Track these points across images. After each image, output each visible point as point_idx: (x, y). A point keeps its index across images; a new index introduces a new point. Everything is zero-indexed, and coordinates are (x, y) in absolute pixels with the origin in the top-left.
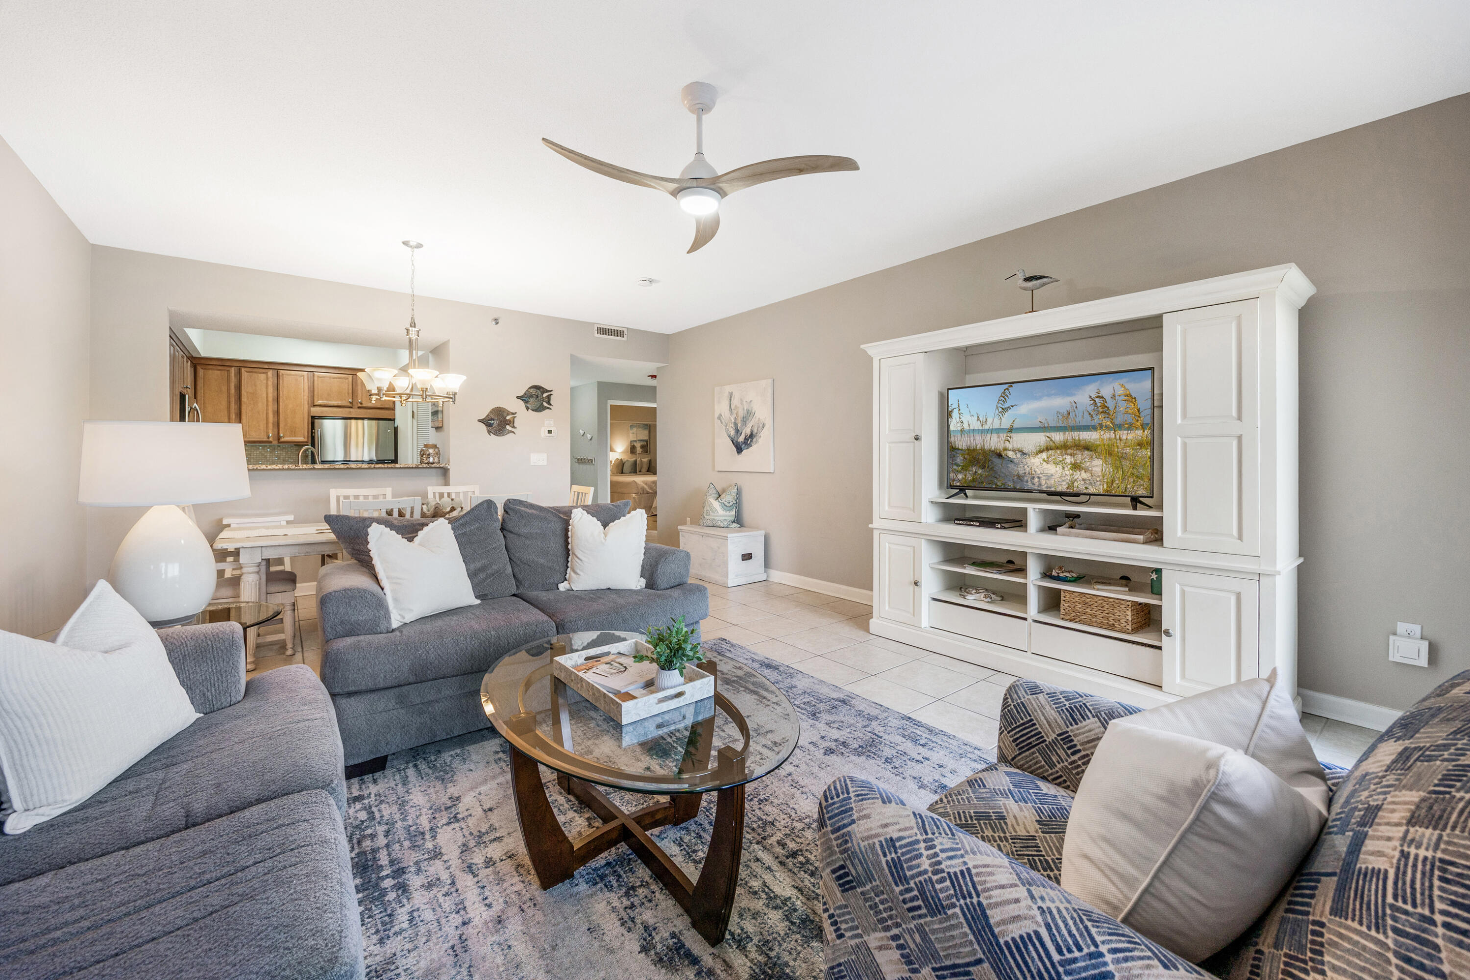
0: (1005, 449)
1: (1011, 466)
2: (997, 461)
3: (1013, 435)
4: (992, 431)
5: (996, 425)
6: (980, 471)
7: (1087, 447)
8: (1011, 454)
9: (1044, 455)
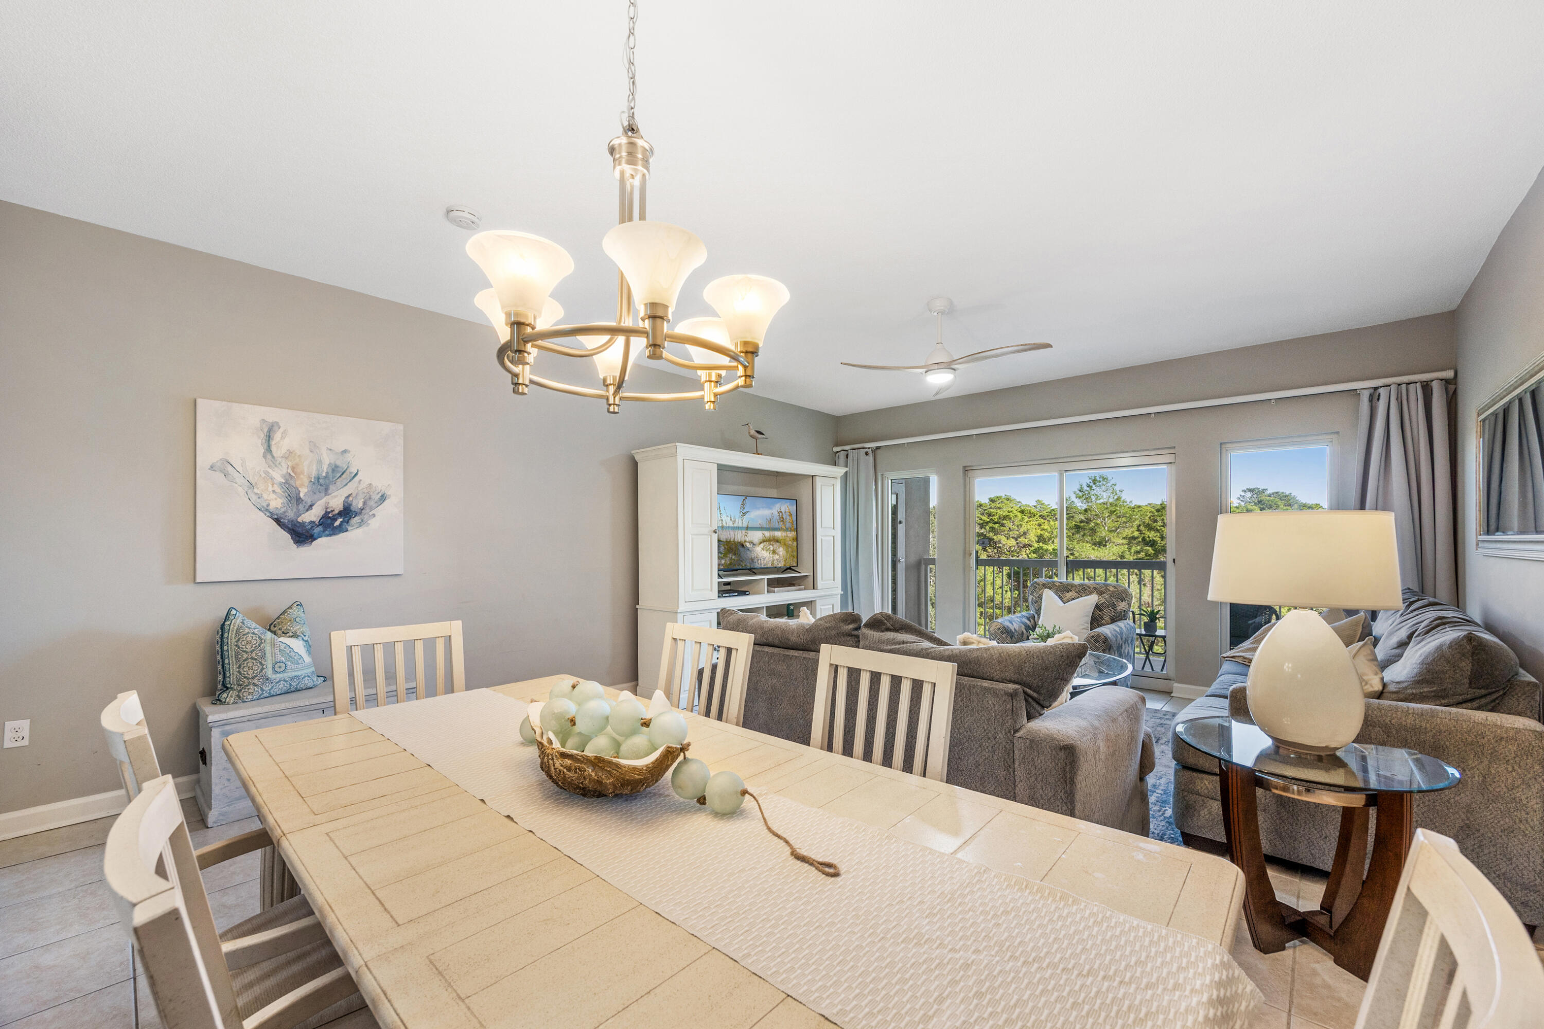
0: (745, 542)
1: (748, 552)
2: (741, 549)
3: (749, 532)
4: (738, 528)
5: (740, 525)
6: (733, 557)
7: (777, 541)
8: (748, 544)
9: (762, 545)
